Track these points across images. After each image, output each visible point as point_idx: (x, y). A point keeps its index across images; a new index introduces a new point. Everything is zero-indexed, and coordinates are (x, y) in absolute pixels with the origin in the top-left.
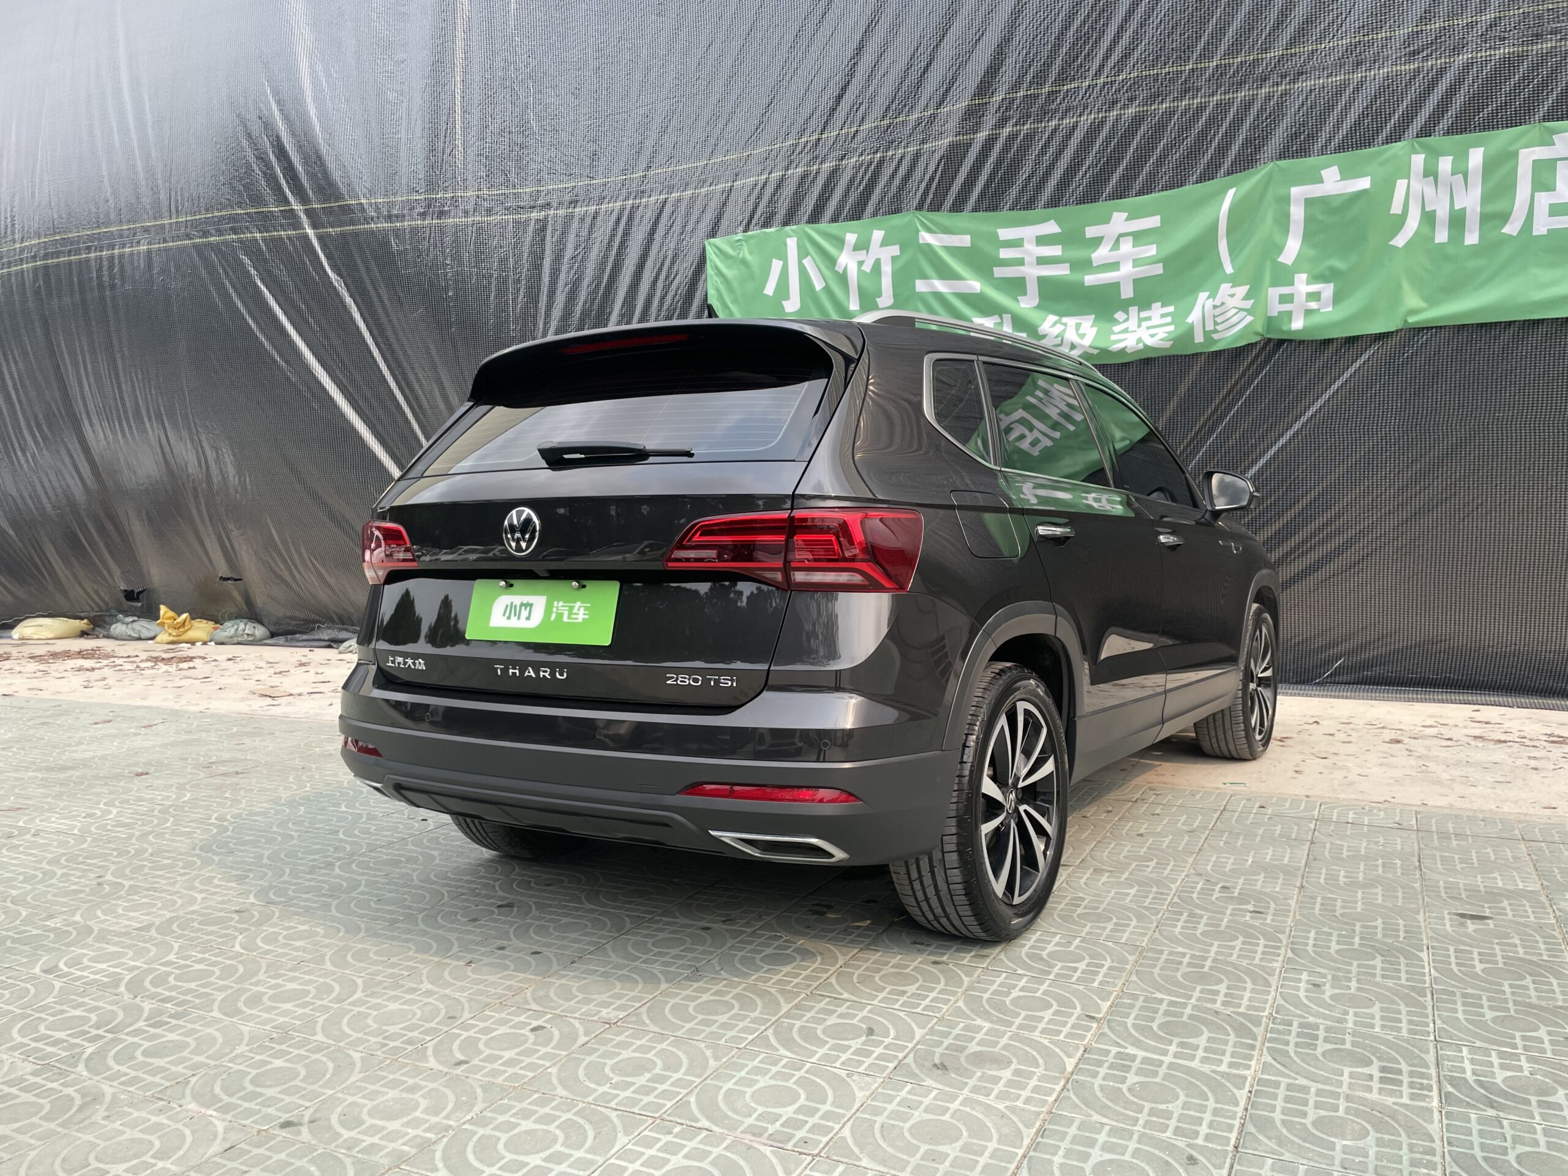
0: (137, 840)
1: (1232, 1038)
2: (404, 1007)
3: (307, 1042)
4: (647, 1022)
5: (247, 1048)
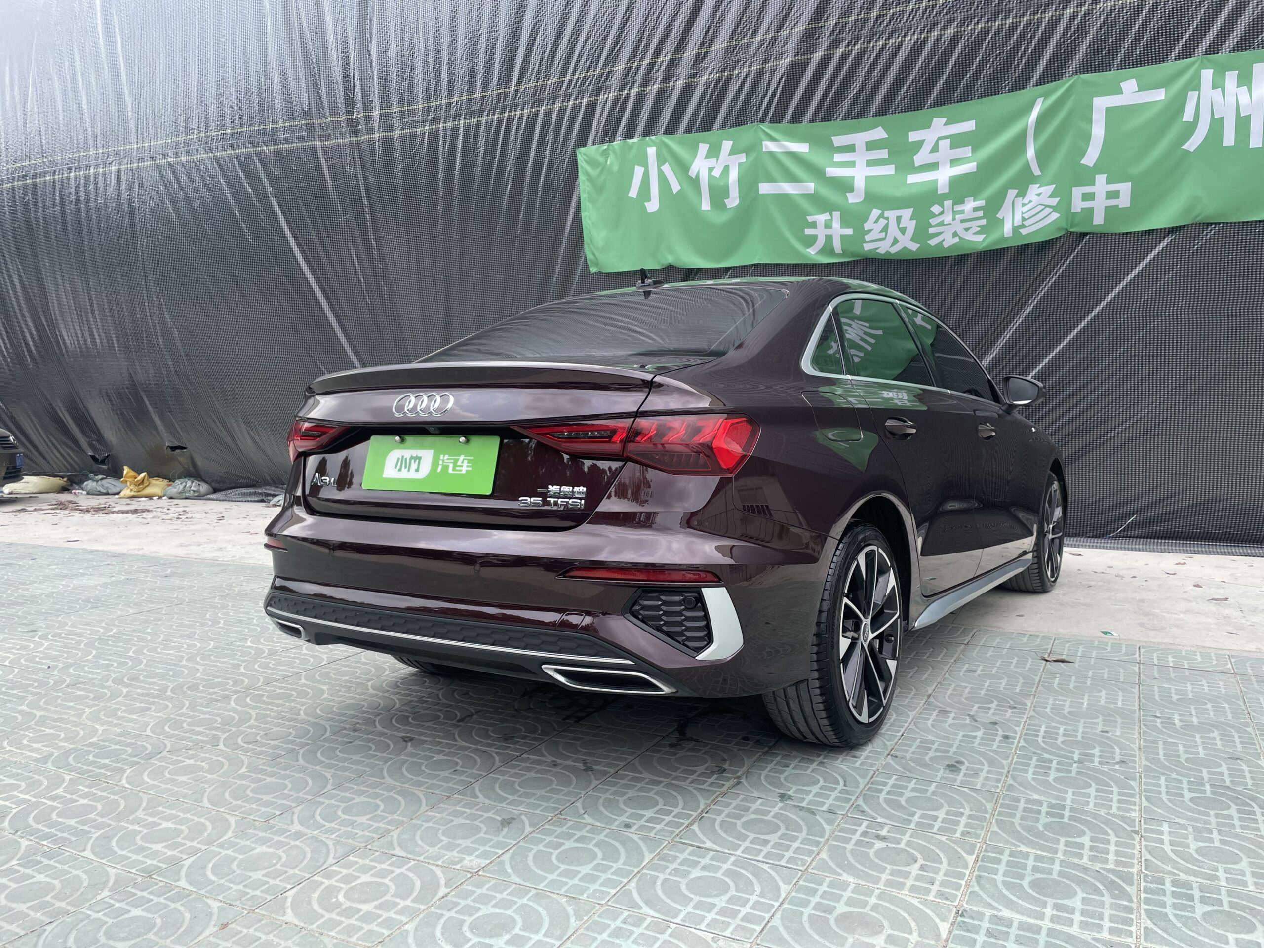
2: (271, 850)
3: (168, 888)
4: (509, 871)
5: (110, 893)
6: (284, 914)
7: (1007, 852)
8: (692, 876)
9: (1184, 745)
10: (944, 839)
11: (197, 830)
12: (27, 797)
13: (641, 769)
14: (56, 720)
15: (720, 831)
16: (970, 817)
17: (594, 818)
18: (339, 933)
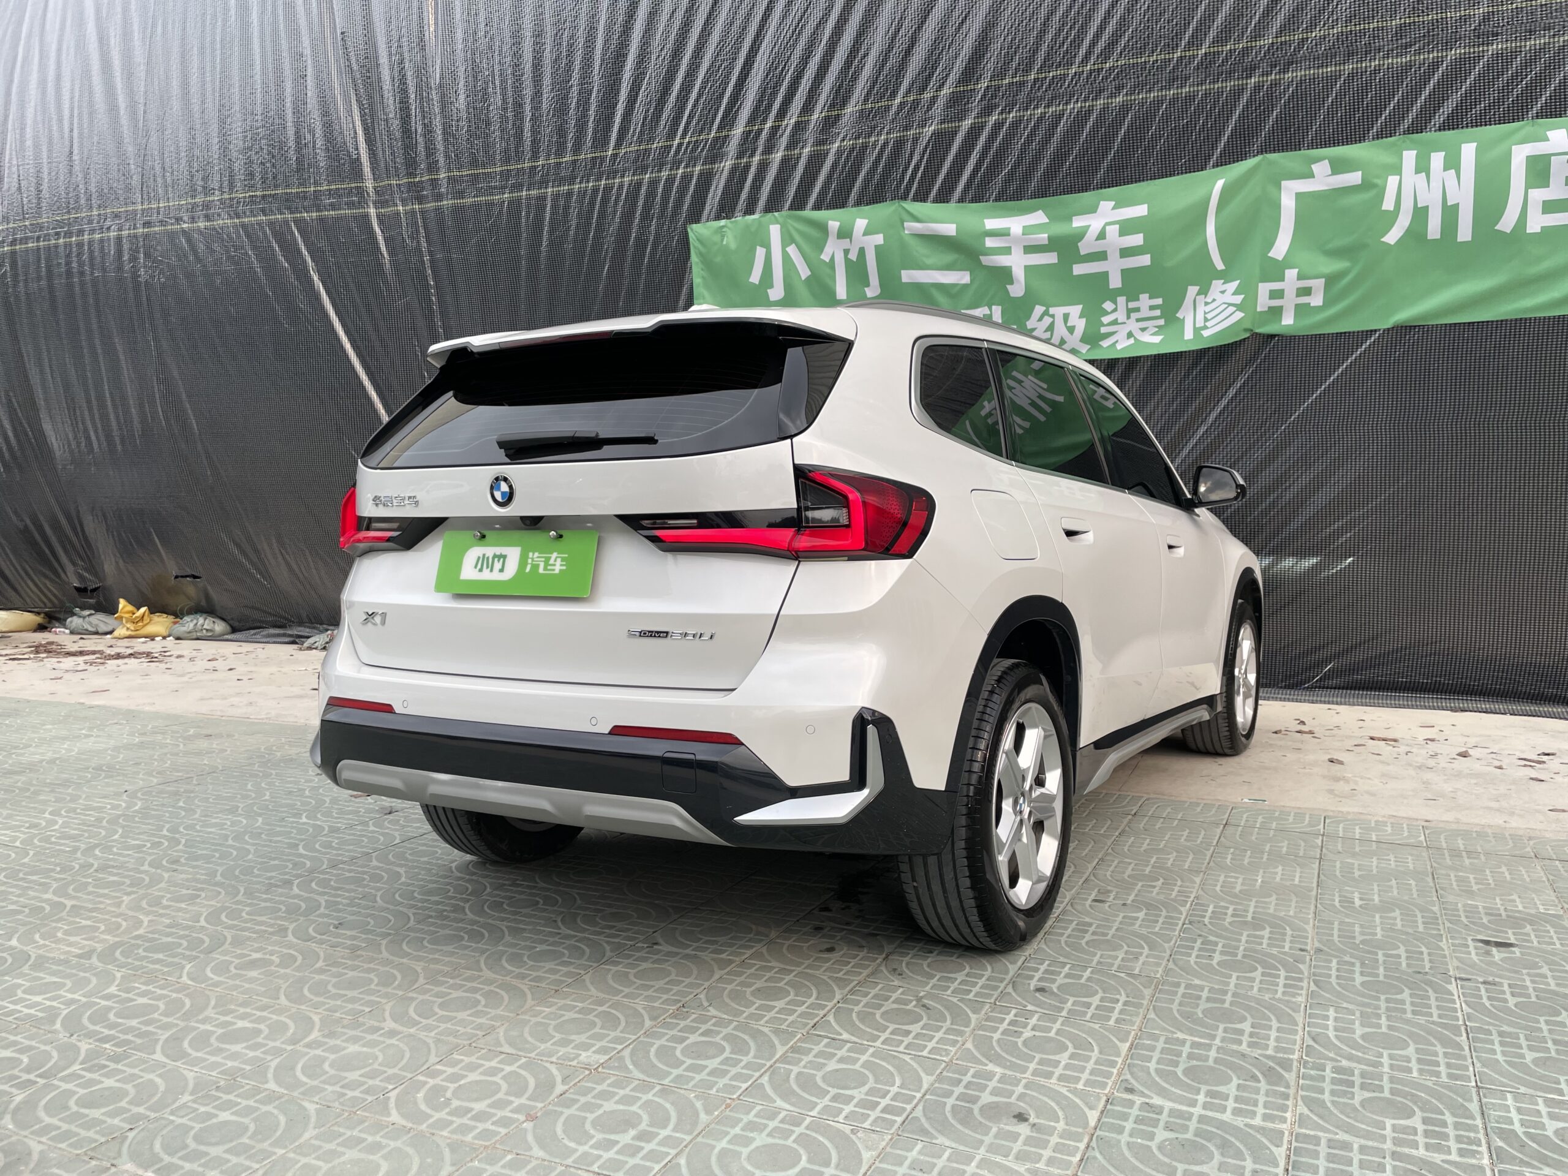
0: (83, 854)
1: (1263, 1085)
2: (365, 1049)
3: (257, 1091)
4: (631, 1067)
5: (191, 1098)
6: (389, 1115)
7: (1162, 1039)
8: (829, 1068)
9: (1362, 926)
10: (1097, 1026)
11: (277, 1029)
12: (76, 996)
13: (770, 958)
14: (91, 910)
15: (857, 1023)
16: (1126, 1003)
17: (720, 1011)
18: (452, 1132)
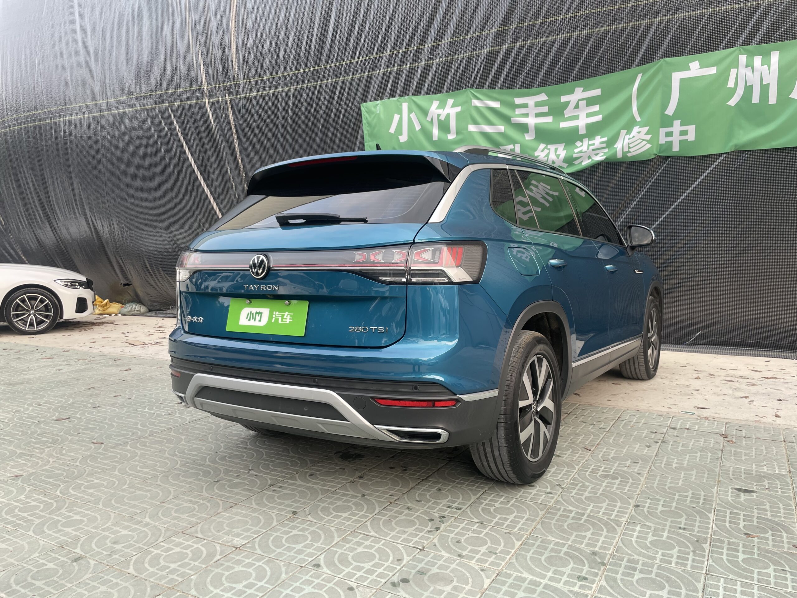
6: (128, 568)
8: (358, 551)
11: (92, 520)
13: (349, 489)
14: (28, 456)
15: (381, 526)
17: (313, 518)
18: (155, 580)
